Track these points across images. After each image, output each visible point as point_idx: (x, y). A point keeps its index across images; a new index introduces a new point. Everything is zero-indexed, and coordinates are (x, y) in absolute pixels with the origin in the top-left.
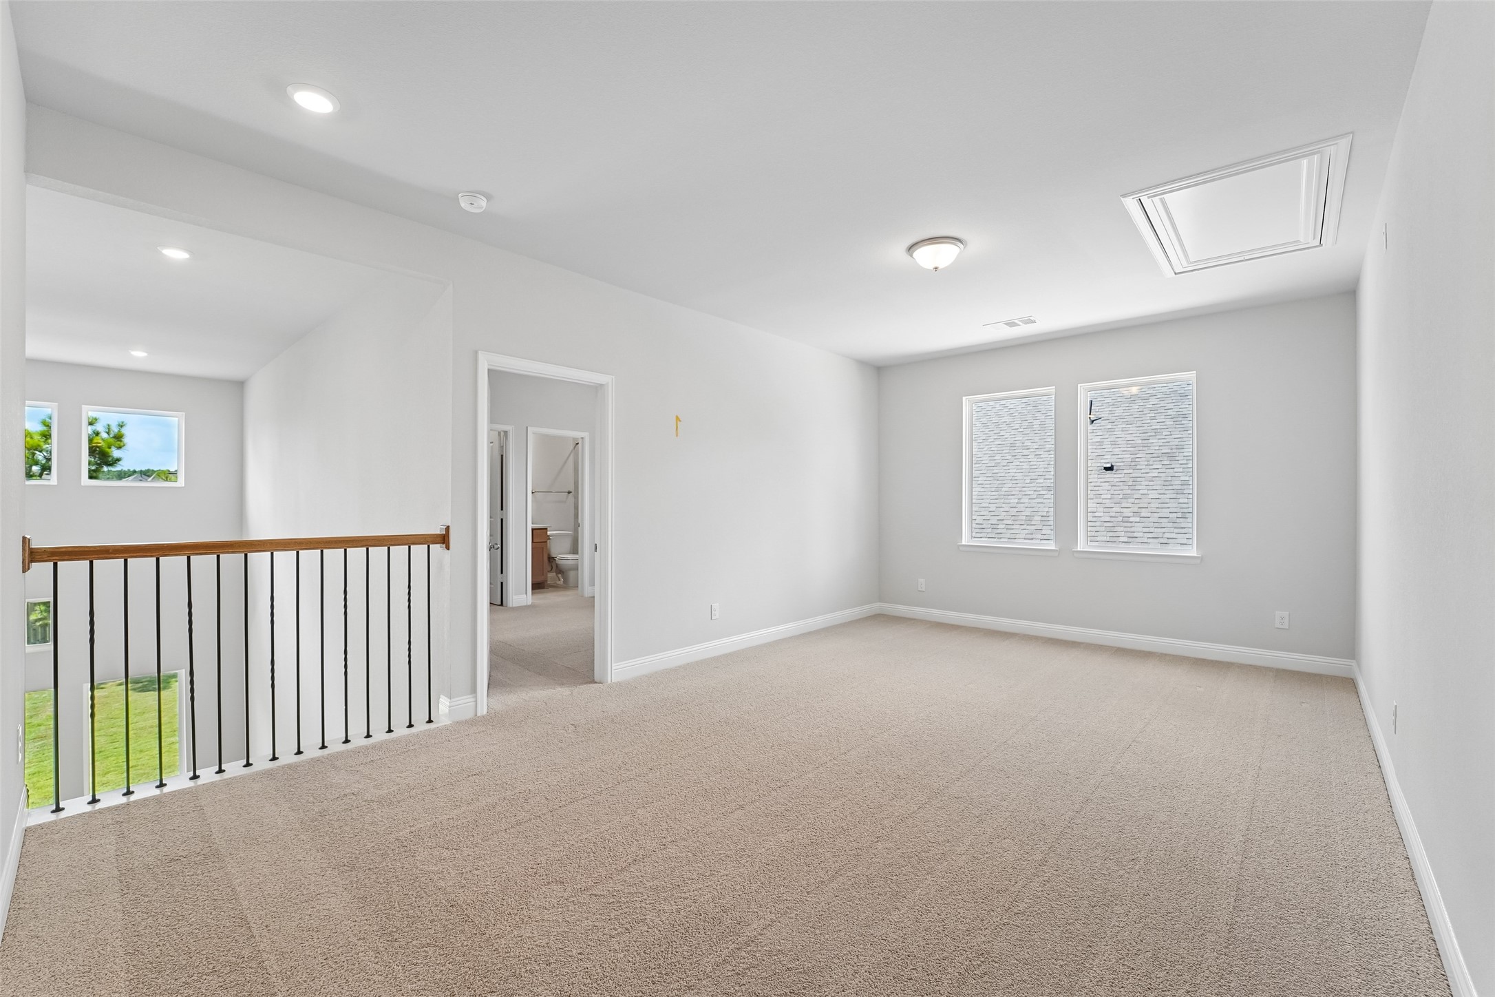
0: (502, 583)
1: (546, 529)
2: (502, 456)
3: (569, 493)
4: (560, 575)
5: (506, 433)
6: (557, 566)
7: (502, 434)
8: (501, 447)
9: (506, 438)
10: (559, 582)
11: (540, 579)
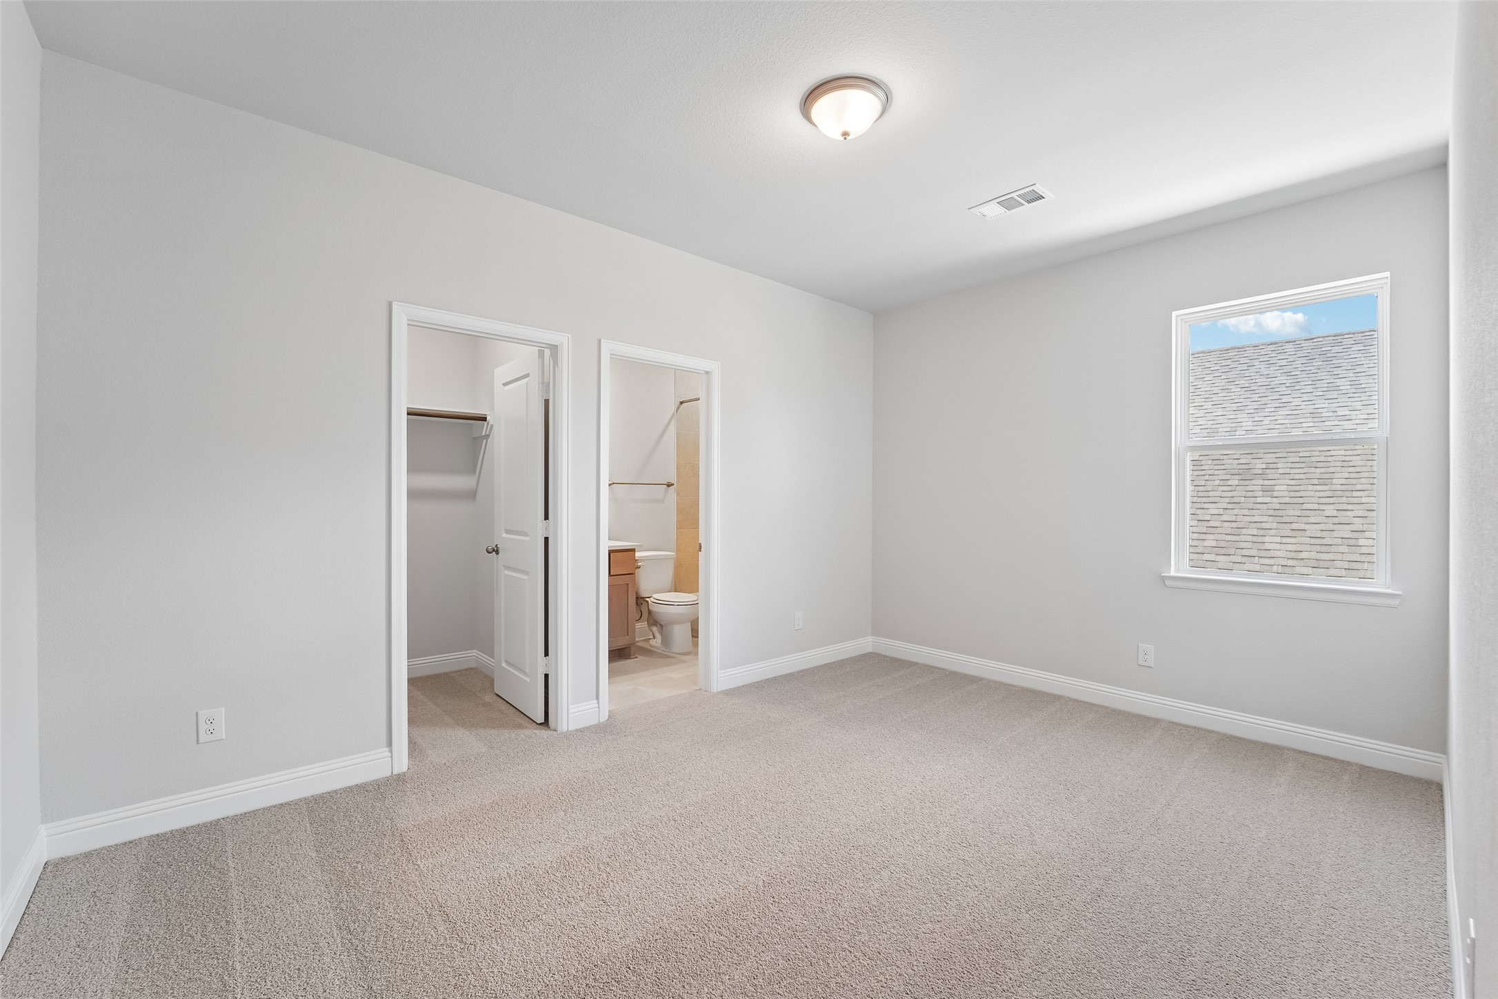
0: (546, 676)
1: (633, 550)
2: (547, 402)
3: (669, 485)
4: (655, 629)
5: (554, 348)
6: (650, 612)
7: (547, 352)
8: (546, 386)
9: (556, 363)
10: (653, 642)
11: (621, 643)
